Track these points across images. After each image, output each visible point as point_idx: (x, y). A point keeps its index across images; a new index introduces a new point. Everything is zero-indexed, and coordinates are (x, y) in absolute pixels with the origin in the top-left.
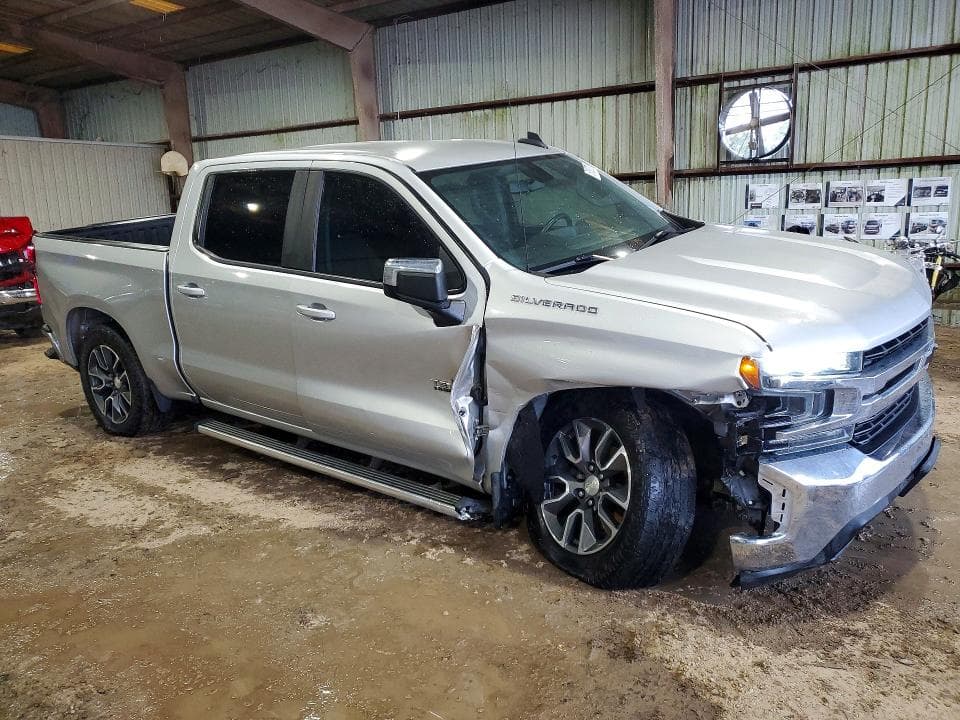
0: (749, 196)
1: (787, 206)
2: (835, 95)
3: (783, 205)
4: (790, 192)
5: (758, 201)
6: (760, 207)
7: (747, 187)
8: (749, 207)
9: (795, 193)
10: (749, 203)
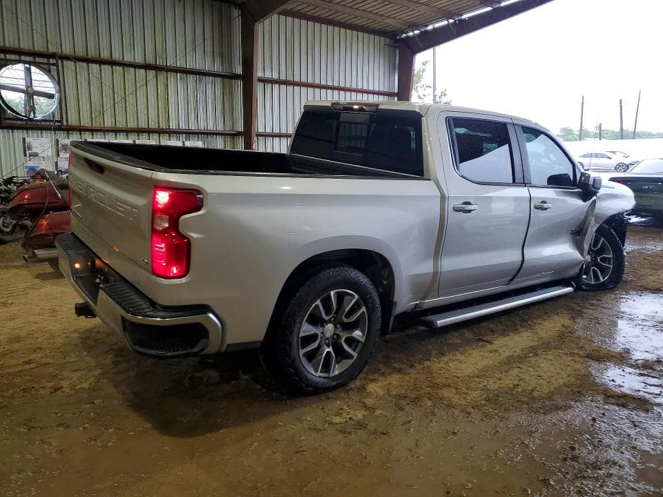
0: (26, 147)
1: (58, 155)
2: (82, 80)
3: (55, 154)
4: (60, 146)
5: (34, 150)
6: (37, 156)
7: (24, 140)
8: (28, 155)
9: (63, 145)
10: (28, 152)
